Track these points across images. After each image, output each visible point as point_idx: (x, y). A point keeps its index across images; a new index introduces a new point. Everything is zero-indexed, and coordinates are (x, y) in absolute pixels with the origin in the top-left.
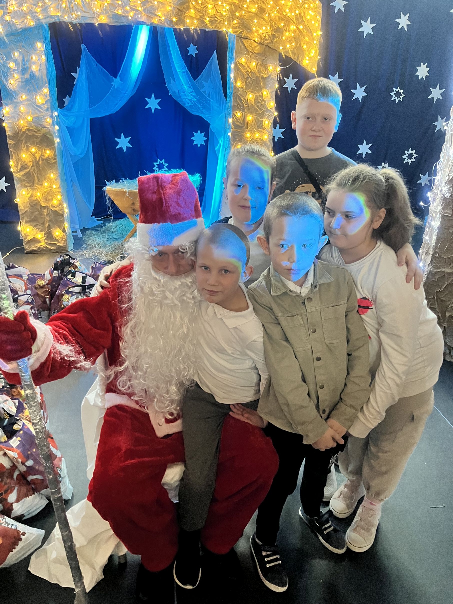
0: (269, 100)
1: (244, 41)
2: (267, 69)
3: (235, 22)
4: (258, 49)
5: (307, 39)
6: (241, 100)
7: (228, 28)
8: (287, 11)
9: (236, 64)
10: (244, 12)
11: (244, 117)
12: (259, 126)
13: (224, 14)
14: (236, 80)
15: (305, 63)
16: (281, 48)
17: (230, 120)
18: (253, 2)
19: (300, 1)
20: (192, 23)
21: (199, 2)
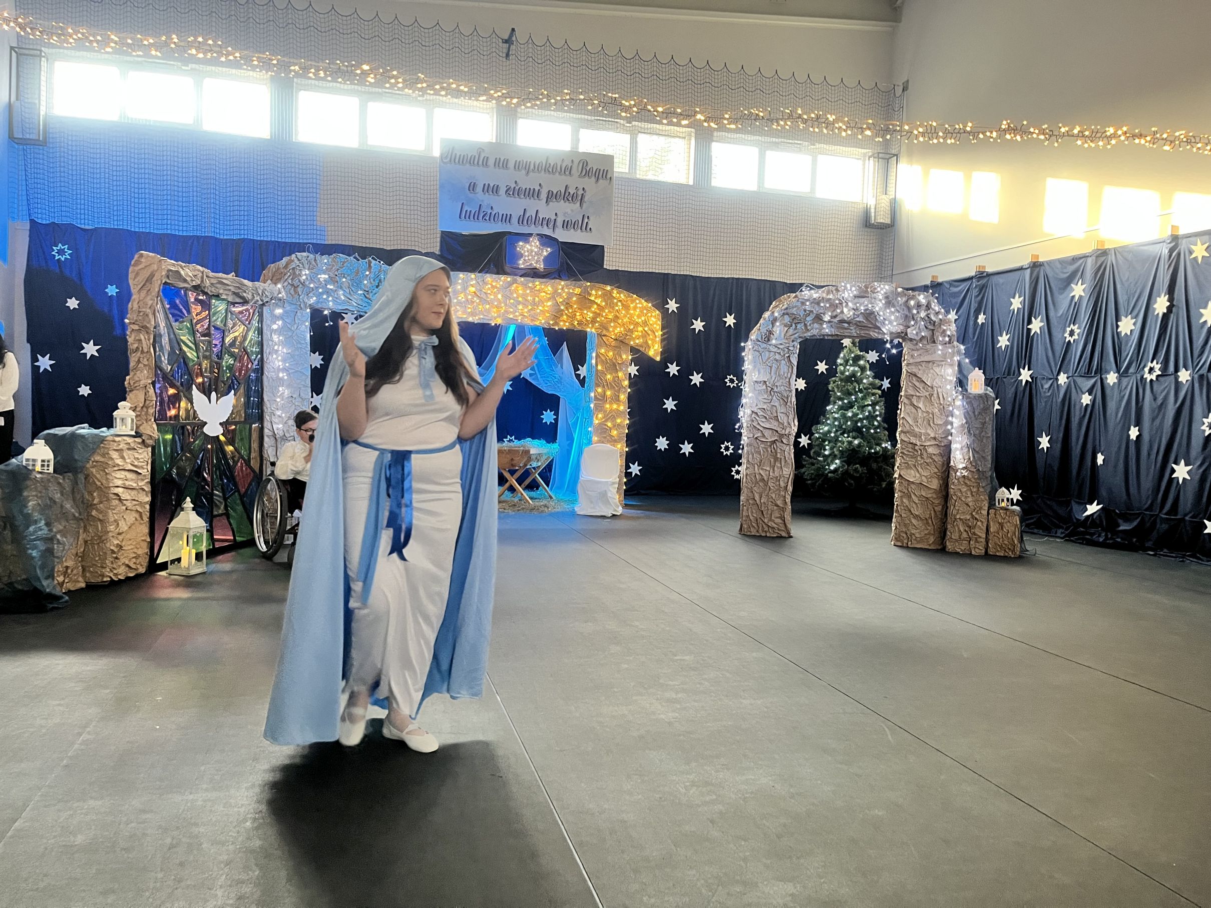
0: (624, 380)
1: (603, 338)
2: (621, 357)
3: (597, 324)
4: (613, 343)
6: (601, 379)
7: (591, 328)
8: (635, 317)
9: (597, 353)
10: (603, 319)
11: (604, 392)
12: (617, 399)
13: (588, 319)
14: (597, 365)
15: (651, 353)
16: (632, 343)
17: (592, 395)
18: (610, 312)
19: (645, 311)
20: (564, 325)
21: (570, 311)
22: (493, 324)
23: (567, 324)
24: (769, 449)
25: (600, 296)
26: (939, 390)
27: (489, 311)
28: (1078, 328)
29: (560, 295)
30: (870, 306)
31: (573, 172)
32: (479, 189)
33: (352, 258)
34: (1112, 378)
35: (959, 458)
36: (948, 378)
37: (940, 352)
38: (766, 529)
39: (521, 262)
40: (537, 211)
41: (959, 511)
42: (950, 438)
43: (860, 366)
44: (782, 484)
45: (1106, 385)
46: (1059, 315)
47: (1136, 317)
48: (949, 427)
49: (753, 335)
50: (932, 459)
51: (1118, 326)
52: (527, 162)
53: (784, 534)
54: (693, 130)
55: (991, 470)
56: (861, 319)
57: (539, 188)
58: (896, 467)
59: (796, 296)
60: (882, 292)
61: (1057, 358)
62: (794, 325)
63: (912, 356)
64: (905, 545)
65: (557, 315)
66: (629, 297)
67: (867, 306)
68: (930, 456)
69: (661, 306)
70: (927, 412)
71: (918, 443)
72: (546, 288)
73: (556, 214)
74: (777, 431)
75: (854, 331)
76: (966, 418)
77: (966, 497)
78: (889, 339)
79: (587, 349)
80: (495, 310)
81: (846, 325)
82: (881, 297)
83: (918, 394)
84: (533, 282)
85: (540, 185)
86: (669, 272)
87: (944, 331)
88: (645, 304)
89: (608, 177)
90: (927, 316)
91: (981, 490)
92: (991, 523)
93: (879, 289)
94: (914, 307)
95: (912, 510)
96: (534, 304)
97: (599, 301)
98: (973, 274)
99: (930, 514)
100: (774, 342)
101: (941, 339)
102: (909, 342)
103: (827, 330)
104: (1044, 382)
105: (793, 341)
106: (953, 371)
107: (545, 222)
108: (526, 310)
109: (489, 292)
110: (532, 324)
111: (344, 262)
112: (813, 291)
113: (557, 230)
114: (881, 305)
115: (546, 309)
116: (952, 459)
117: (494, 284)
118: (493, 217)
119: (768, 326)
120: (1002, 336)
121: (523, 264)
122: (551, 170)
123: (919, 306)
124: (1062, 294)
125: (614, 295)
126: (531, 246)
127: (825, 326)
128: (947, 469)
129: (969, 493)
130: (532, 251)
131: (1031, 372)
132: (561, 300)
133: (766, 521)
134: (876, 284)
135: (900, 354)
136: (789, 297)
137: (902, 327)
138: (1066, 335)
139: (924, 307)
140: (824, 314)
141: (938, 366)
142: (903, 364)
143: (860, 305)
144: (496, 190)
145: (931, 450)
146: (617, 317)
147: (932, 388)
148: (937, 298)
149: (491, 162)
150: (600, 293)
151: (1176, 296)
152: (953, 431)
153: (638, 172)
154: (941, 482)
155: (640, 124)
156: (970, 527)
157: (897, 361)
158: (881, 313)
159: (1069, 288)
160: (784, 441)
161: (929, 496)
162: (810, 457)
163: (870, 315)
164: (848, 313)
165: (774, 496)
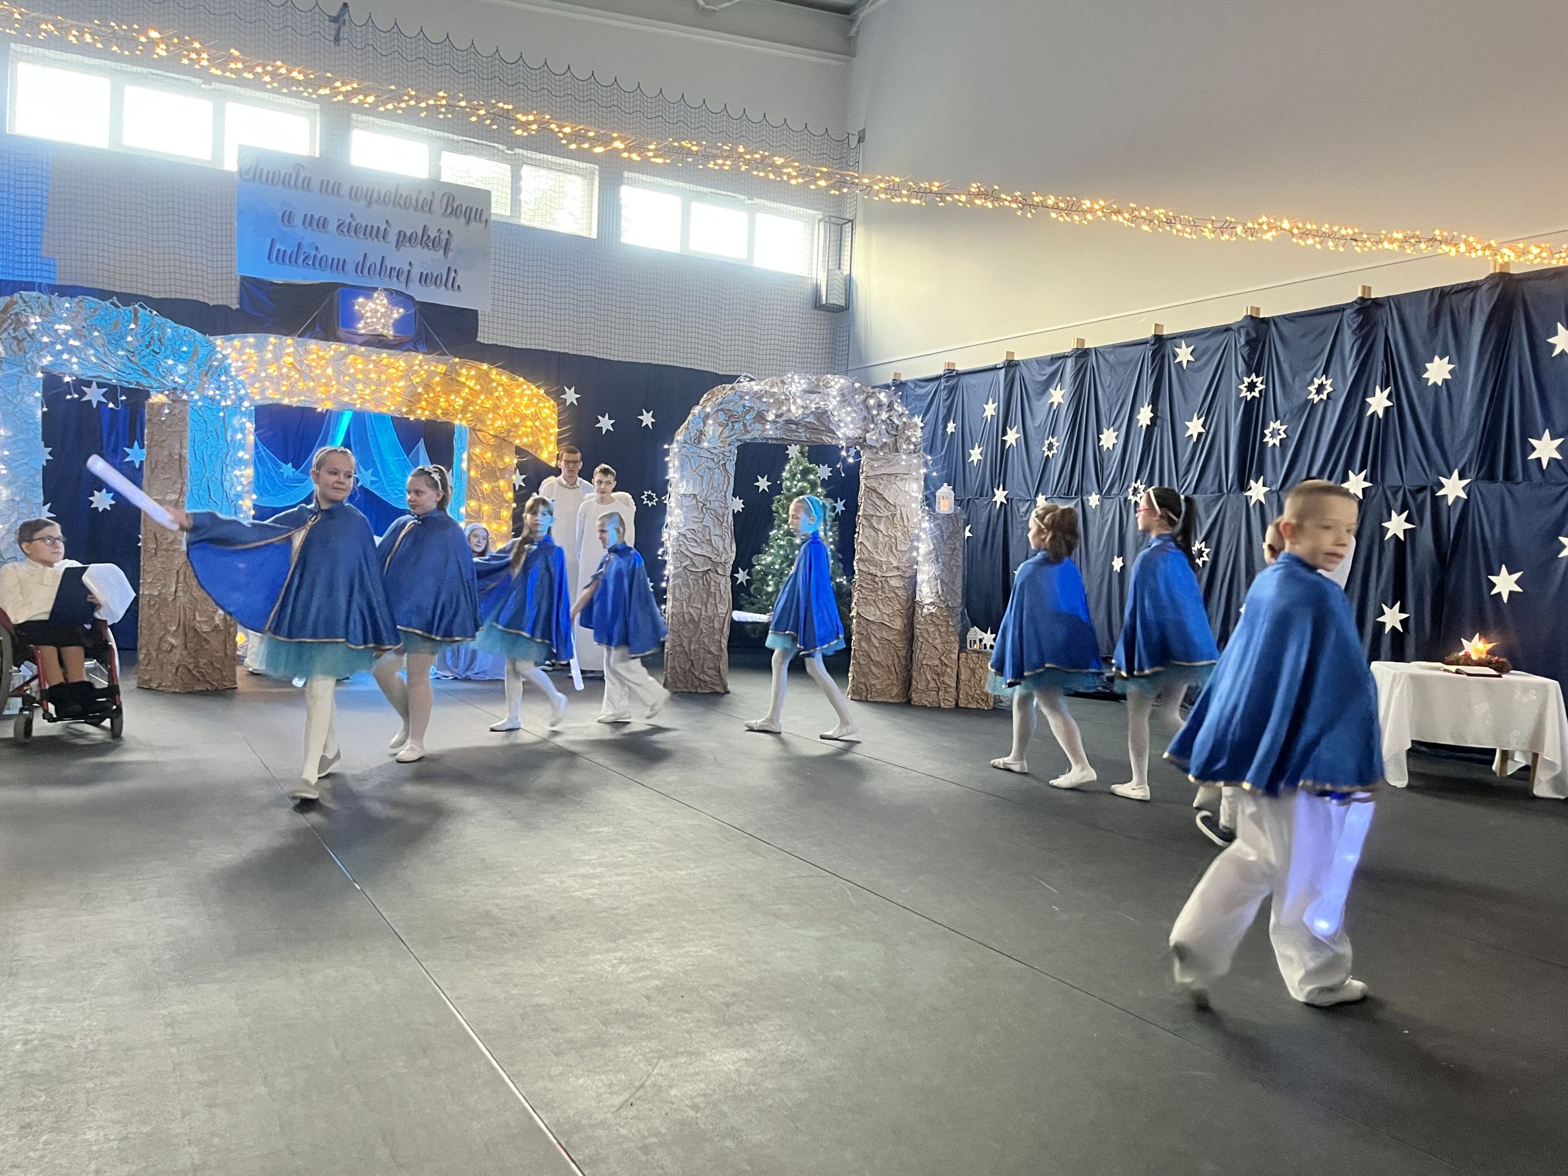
0: (507, 492)
1: (478, 433)
2: (502, 459)
3: (469, 415)
4: (492, 441)
5: (544, 434)
6: (475, 490)
7: (461, 420)
8: (522, 408)
9: (469, 454)
10: (478, 407)
11: (480, 509)
12: (497, 517)
13: (457, 407)
14: (469, 470)
15: (544, 456)
16: (517, 442)
17: (463, 510)
18: (487, 398)
19: (535, 400)
20: (423, 414)
21: (432, 395)
22: (319, 410)
23: (427, 413)
24: (701, 582)
25: (473, 377)
26: (903, 510)
27: (313, 391)
28: (1057, 441)
29: (417, 372)
30: (822, 403)
31: (435, 207)
32: (298, 221)
33: (108, 303)
34: (1094, 500)
35: (926, 593)
36: (913, 494)
37: (903, 463)
38: (697, 683)
39: (360, 325)
40: (383, 257)
41: (926, 655)
42: (915, 567)
43: (809, 482)
44: (717, 625)
45: (1087, 508)
46: (1037, 425)
47: (1118, 430)
48: (915, 554)
49: (679, 436)
50: (895, 593)
51: (1099, 440)
52: (368, 189)
53: (719, 689)
54: (597, 167)
55: (962, 604)
56: (811, 419)
57: (386, 226)
58: (853, 604)
59: (732, 388)
60: (837, 387)
61: (1035, 474)
62: (730, 424)
63: (872, 467)
64: (864, 698)
65: (413, 399)
66: (513, 379)
67: (818, 403)
68: (893, 589)
69: (557, 395)
70: (889, 536)
71: (879, 574)
72: (397, 363)
73: (410, 264)
74: (710, 558)
75: (803, 434)
76: (934, 544)
77: (934, 639)
78: (844, 445)
79: (455, 448)
80: (322, 389)
81: (794, 426)
82: (835, 393)
83: (878, 514)
84: (379, 354)
85: (387, 222)
86: (566, 351)
87: (908, 438)
88: (535, 390)
89: (484, 218)
90: (888, 418)
91: (951, 629)
92: (962, 669)
93: (833, 383)
94: (873, 407)
95: (872, 655)
96: (380, 384)
97: (471, 383)
98: (941, 372)
99: (893, 660)
100: (706, 444)
101: (905, 447)
102: (868, 451)
103: (770, 431)
104: (1021, 504)
105: (729, 445)
106: (919, 486)
107: (394, 274)
108: (368, 391)
109: (314, 364)
110: (376, 411)
111: (96, 309)
112: (753, 383)
113: (411, 285)
114: (835, 403)
115: (397, 390)
116: (918, 592)
117: (321, 354)
118: (319, 262)
119: (698, 424)
120: (973, 449)
121: (364, 328)
122: (402, 204)
123: (880, 405)
124: (1039, 400)
125: (493, 377)
126: (377, 304)
127: (768, 427)
128: (911, 606)
129: (937, 633)
130: (377, 311)
131: (1006, 492)
132: (418, 380)
133: (696, 673)
134: (829, 376)
135: (857, 465)
136: (724, 389)
137: (860, 432)
138: (1045, 449)
139: (885, 408)
140: (767, 411)
141: (902, 479)
142: (861, 477)
143: (811, 401)
144: (322, 224)
145: (894, 582)
146: (496, 408)
147: (895, 506)
148: (901, 397)
149: (316, 185)
150: (473, 373)
151: (1160, 407)
152: (919, 559)
153: (523, 215)
154: (906, 621)
155: (525, 152)
156: (938, 675)
157: (853, 472)
158: (835, 413)
159: (1047, 395)
160: (719, 571)
161: (893, 637)
162: (750, 595)
163: (822, 415)
164: (796, 412)
165: (706, 640)
